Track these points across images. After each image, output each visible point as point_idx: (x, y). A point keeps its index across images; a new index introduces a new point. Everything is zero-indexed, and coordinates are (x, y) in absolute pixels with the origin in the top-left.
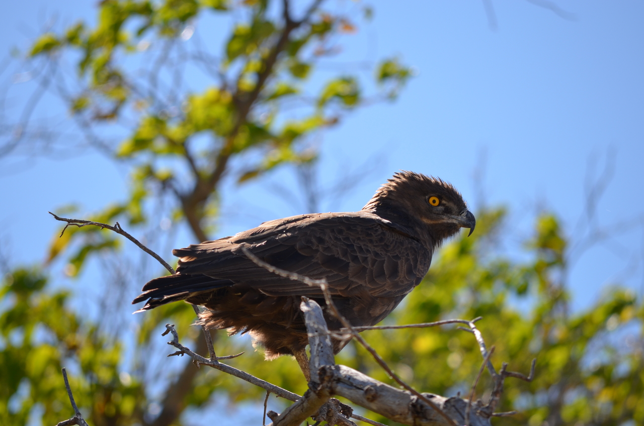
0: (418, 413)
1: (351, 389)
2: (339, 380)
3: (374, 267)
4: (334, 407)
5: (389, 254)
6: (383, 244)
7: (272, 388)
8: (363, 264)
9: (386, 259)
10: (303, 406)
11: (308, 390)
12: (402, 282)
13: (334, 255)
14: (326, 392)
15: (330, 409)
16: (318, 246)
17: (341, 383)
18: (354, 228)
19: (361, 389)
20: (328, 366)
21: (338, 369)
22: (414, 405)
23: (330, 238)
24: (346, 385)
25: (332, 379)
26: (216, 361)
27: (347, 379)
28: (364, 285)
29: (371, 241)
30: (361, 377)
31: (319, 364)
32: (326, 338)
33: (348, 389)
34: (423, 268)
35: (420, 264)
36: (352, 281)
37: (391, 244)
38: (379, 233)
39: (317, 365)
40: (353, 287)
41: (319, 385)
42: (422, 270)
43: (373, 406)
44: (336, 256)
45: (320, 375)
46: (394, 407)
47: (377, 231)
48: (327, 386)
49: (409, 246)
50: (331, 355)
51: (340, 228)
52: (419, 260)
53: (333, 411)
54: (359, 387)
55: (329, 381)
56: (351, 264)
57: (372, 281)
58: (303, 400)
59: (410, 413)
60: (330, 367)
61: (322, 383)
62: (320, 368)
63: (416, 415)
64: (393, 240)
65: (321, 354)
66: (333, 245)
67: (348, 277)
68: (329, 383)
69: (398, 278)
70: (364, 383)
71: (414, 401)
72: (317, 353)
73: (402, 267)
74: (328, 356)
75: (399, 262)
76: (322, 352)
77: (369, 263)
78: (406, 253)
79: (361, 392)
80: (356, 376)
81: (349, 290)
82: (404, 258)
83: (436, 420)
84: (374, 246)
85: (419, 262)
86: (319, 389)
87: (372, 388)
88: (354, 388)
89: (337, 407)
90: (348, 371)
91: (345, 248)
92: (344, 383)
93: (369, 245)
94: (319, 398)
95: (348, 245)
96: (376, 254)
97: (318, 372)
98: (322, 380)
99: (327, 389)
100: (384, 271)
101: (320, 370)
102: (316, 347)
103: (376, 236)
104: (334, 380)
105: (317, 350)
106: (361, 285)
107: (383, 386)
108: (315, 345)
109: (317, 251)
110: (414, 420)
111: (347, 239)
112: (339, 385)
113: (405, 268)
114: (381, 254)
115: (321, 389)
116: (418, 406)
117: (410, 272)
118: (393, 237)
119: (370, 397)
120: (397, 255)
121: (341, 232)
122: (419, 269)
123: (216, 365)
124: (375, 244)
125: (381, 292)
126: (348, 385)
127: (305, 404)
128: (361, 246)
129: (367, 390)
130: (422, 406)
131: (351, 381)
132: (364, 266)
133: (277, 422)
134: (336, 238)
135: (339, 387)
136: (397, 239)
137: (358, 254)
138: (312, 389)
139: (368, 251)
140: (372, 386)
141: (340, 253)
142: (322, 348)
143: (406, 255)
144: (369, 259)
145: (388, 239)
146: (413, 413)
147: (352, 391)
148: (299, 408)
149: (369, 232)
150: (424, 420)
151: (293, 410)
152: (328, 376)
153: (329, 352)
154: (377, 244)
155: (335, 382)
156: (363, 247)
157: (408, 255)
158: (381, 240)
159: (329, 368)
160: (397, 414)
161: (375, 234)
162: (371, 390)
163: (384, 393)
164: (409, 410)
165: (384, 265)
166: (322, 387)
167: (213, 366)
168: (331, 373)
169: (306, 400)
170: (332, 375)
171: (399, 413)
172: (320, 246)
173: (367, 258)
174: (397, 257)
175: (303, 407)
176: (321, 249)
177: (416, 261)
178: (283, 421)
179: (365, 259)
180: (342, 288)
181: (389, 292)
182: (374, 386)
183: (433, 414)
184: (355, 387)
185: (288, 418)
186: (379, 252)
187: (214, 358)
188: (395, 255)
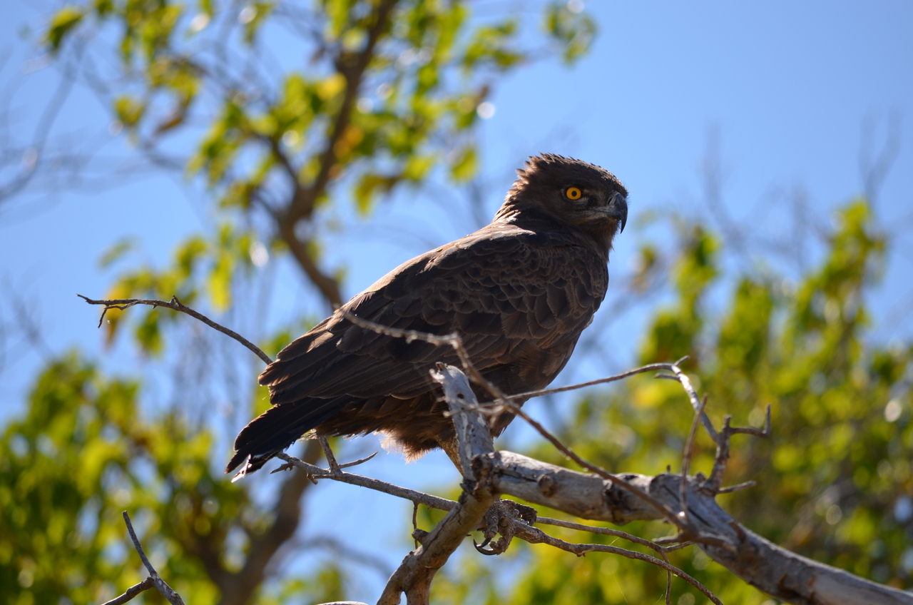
0: (616, 502)
1: (520, 482)
2: (501, 472)
3: (535, 308)
4: (507, 512)
5: (549, 282)
6: (537, 269)
7: (420, 497)
8: (518, 310)
9: (547, 291)
10: (459, 515)
11: (463, 493)
12: (577, 314)
13: (477, 311)
14: (486, 491)
15: (502, 517)
16: (452, 305)
17: (505, 476)
18: (493, 261)
19: (534, 481)
20: (484, 455)
21: (498, 456)
22: (609, 493)
23: (465, 287)
24: (512, 478)
25: (492, 473)
26: (339, 471)
27: (512, 469)
28: (528, 338)
29: (520, 272)
30: (531, 464)
31: (472, 454)
32: (478, 416)
33: (516, 483)
34: (600, 283)
35: (595, 280)
36: (511, 340)
37: (547, 266)
38: (528, 255)
39: (469, 456)
40: (514, 347)
41: (475, 482)
42: (599, 285)
43: (553, 501)
44: (480, 311)
45: (474, 468)
46: (582, 499)
47: (524, 254)
48: (486, 483)
49: (573, 259)
50: (487, 439)
51: (473, 267)
52: (591, 274)
53: (507, 519)
54: (531, 478)
55: (488, 476)
56: (504, 315)
57: (538, 329)
58: (459, 507)
59: (606, 505)
60: (487, 455)
61: (478, 480)
62: (472, 459)
63: (614, 506)
64: (549, 259)
65: (473, 439)
66: (470, 296)
67: (503, 335)
68: (488, 479)
69: (571, 311)
70: (536, 472)
71: (609, 487)
72: (467, 439)
73: (572, 293)
74: (484, 441)
75: (566, 288)
76: (474, 436)
77: (527, 305)
78: (572, 271)
79: (534, 485)
80: (525, 463)
81: (510, 352)
82: (570, 280)
83: (642, 510)
84: (527, 277)
85: (592, 277)
86: (476, 488)
87: (549, 477)
88: (524, 481)
89: (512, 512)
90: (512, 458)
91: (488, 294)
92: (509, 475)
93: (520, 278)
94: (479, 501)
95: (491, 290)
96: (533, 289)
97: (471, 465)
98: (478, 475)
99: (487, 488)
100: (549, 309)
101: (472, 462)
102: (465, 430)
103: (525, 262)
104: (495, 473)
105: (467, 434)
106: (525, 340)
107: (562, 471)
108: (463, 428)
109: (452, 312)
110: (613, 514)
111: (488, 280)
112: (502, 479)
113: (576, 294)
114: (540, 286)
115: (478, 489)
116: (616, 494)
117: (584, 296)
118: (547, 254)
119: (548, 490)
120: (561, 279)
121: (476, 272)
122: (595, 287)
123: (338, 475)
124: (527, 275)
125: (554, 340)
126: (514, 477)
127: (462, 513)
128: (509, 285)
129: (541, 480)
130: (620, 493)
131: (518, 471)
132: (521, 313)
133: (428, 544)
134: (473, 285)
135: (503, 483)
136: (554, 254)
137: (509, 298)
138: (467, 490)
139: (520, 288)
140: (547, 475)
141: (483, 305)
142: (473, 430)
143: (573, 274)
144: (525, 299)
145: (542, 260)
146: (609, 504)
147: (521, 485)
148: (455, 519)
149: (515, 260)
150: (626, 511)
151: (447, 524)
152: (486, 469)
153: (483, 434)
154: (529, 273)
155: (496, 476)
156: (512, 285)
157: (574, 273)
158: (533, 265)
159: (485, 457)
160: (588, 509)
161: (522, 259)
162: (547, 480)
163: (565, 482)
164: (604, 500)
165: (548, 301)
166: (480, 485)
167: (336, 478)
168: (488, 464)
169: (463, 508)
170: (492, 467)
171: (591, 506)
172: (454, 304)
173: (521, 299)
174: (561, 282)
175: (460, 518)
176: (456, 309)
177: (587, 277)
178: (436, 542)
179: (520, 302)
180: (501, 354)
181: (564, 335)
182: (551, 473)
183: (637, 502)
184: (525, 478)
185: (442, 537)
186: (535, 284)
187: (335, 467)
188: (557, 280)
